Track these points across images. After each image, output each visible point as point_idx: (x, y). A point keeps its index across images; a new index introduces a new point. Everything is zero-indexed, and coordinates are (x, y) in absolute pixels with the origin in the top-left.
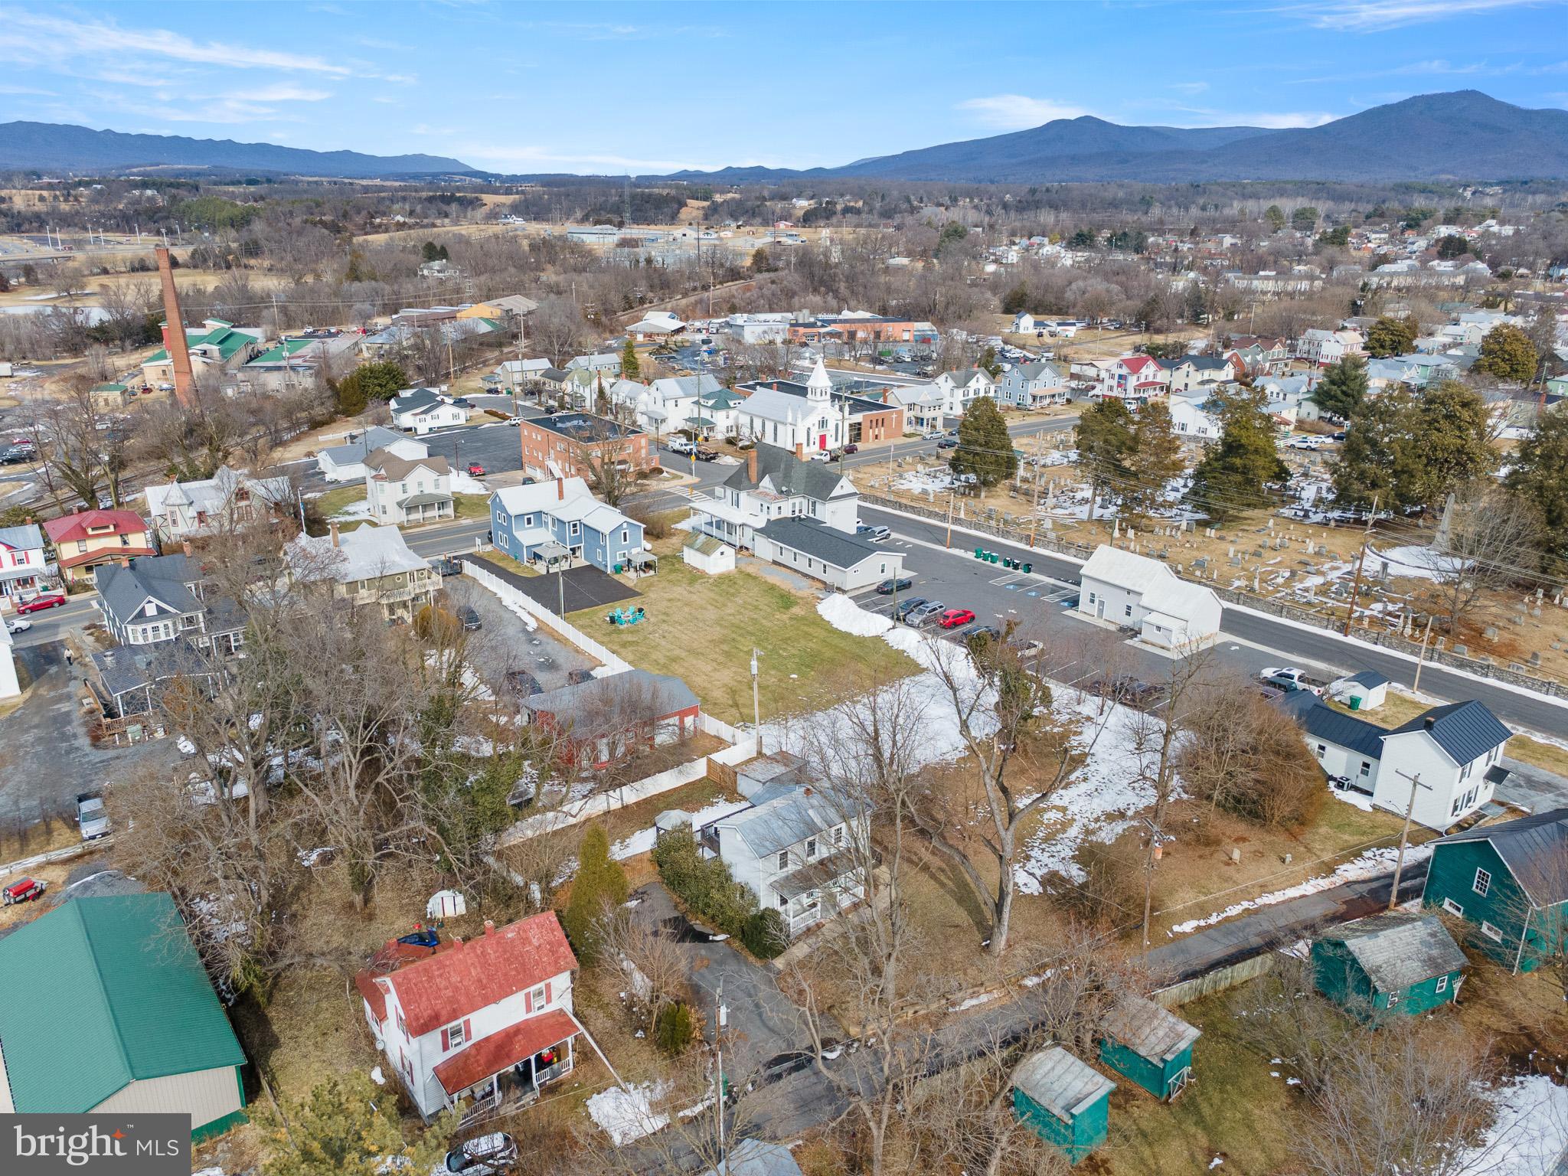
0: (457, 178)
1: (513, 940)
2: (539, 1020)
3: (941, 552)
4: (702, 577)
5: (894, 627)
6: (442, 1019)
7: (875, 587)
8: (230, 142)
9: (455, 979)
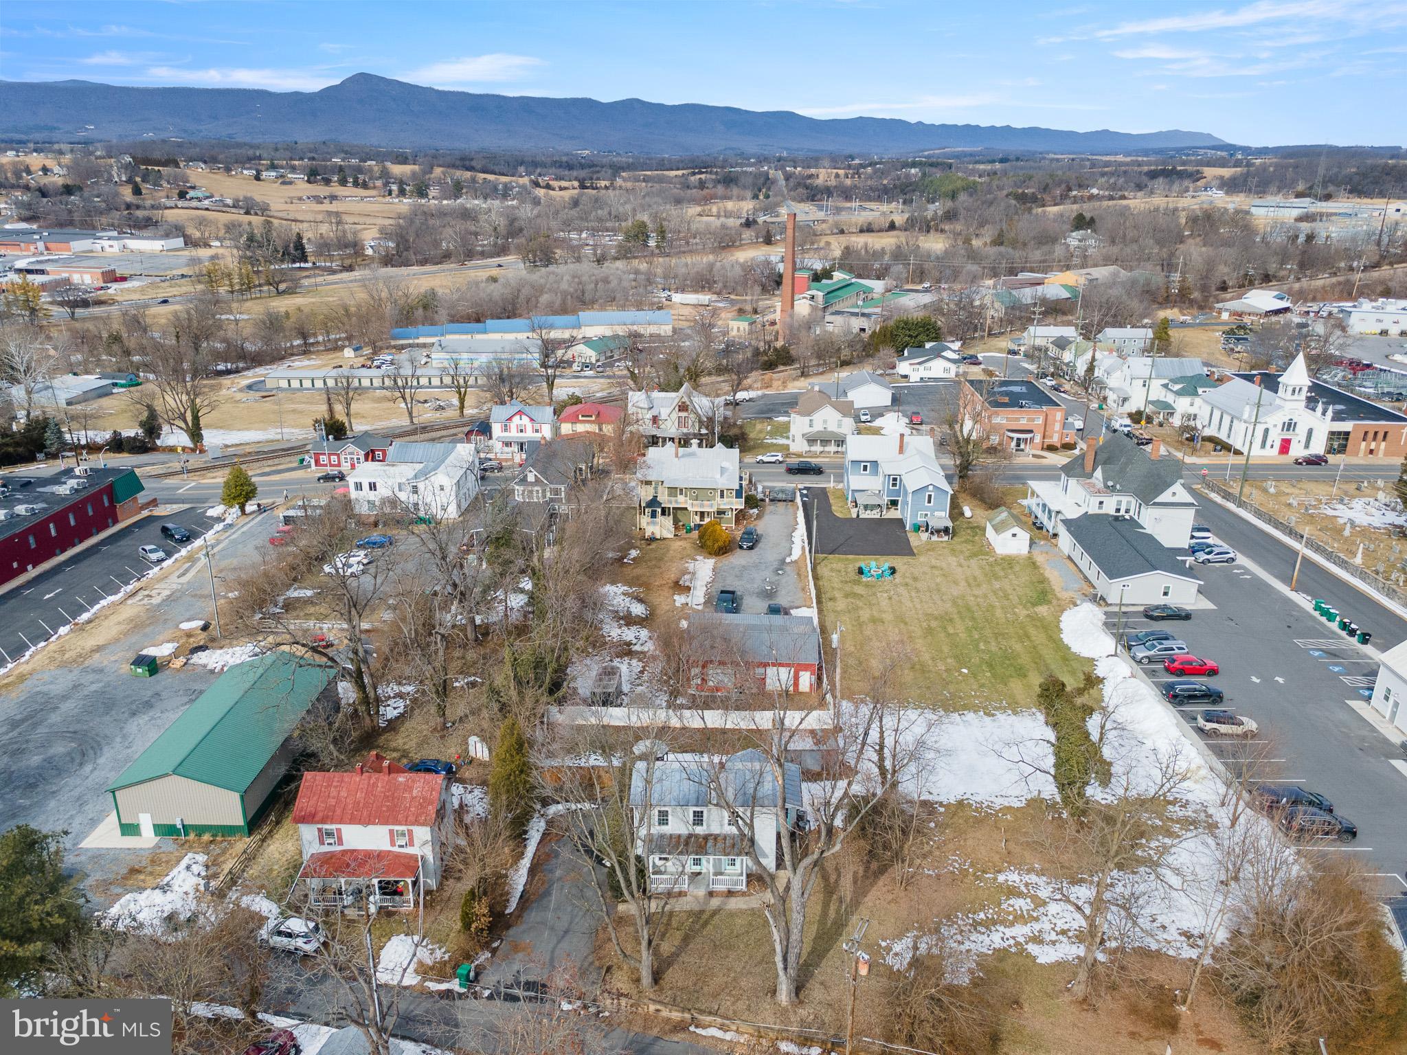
0: (1202, 152)
1: (401, 783)
2: (398, 856)
3: (1278, 592)
4: (987, 554)
5: (1116, 655)
6: (317, 818)
7: (1141, 609)
8: (1008, 128)
9: (344, 794)
